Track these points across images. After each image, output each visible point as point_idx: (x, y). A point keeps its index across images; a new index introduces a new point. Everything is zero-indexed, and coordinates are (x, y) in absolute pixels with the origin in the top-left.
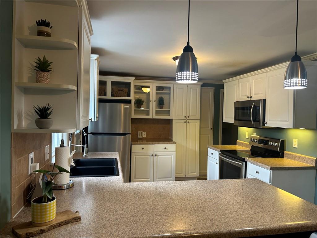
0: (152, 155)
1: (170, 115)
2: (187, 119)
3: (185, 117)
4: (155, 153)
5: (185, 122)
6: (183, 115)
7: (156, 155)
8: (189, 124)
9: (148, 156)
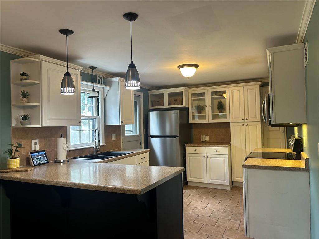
0: (204, 157)
1: (226, 119)
2: (245, 122)
3: (243, 120)
4: (207, 155)
5: (243, 125)
6: (241, 117)
7: (208, 157)
8: (247, 126)
9: (201, 158)
